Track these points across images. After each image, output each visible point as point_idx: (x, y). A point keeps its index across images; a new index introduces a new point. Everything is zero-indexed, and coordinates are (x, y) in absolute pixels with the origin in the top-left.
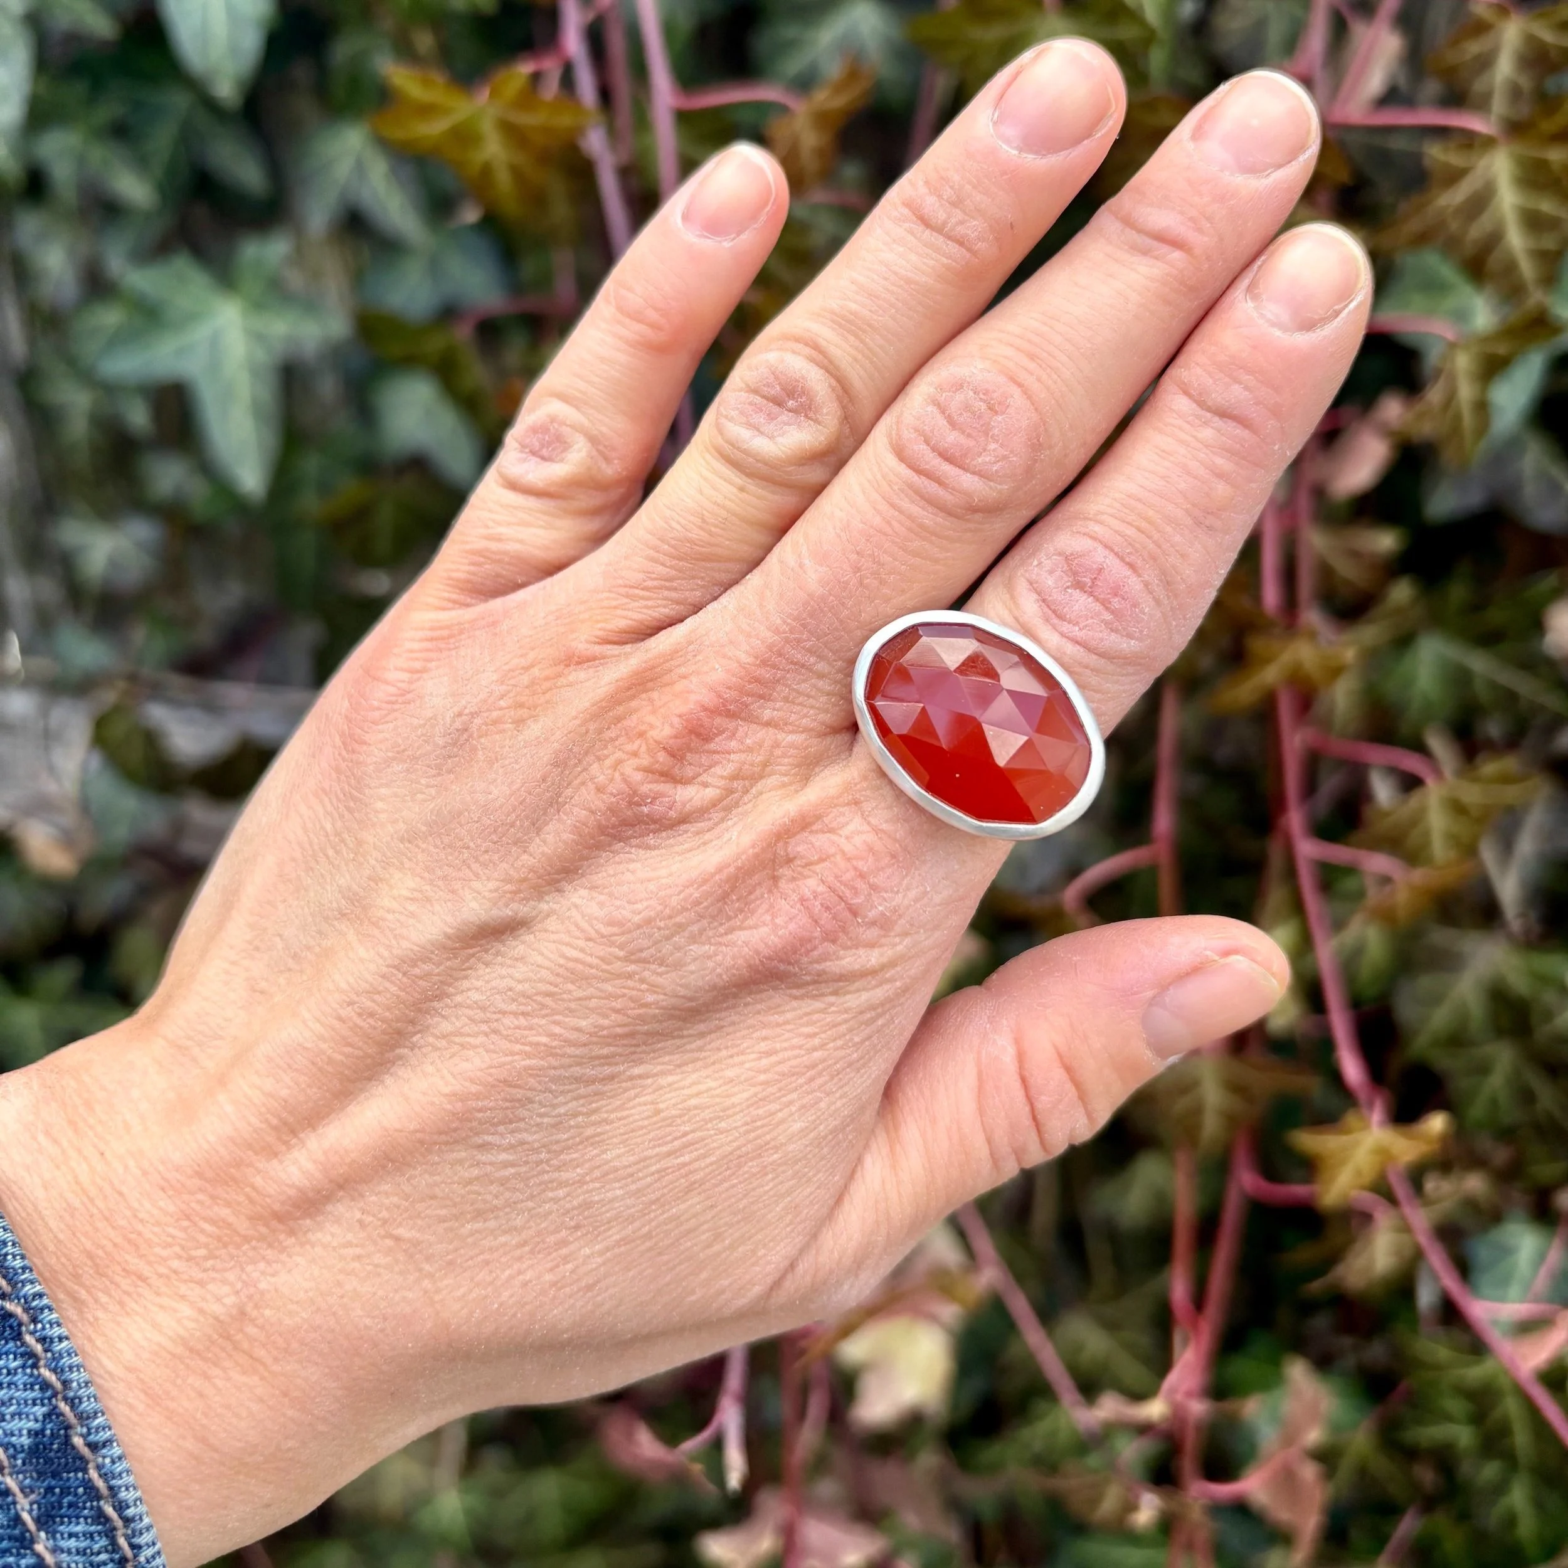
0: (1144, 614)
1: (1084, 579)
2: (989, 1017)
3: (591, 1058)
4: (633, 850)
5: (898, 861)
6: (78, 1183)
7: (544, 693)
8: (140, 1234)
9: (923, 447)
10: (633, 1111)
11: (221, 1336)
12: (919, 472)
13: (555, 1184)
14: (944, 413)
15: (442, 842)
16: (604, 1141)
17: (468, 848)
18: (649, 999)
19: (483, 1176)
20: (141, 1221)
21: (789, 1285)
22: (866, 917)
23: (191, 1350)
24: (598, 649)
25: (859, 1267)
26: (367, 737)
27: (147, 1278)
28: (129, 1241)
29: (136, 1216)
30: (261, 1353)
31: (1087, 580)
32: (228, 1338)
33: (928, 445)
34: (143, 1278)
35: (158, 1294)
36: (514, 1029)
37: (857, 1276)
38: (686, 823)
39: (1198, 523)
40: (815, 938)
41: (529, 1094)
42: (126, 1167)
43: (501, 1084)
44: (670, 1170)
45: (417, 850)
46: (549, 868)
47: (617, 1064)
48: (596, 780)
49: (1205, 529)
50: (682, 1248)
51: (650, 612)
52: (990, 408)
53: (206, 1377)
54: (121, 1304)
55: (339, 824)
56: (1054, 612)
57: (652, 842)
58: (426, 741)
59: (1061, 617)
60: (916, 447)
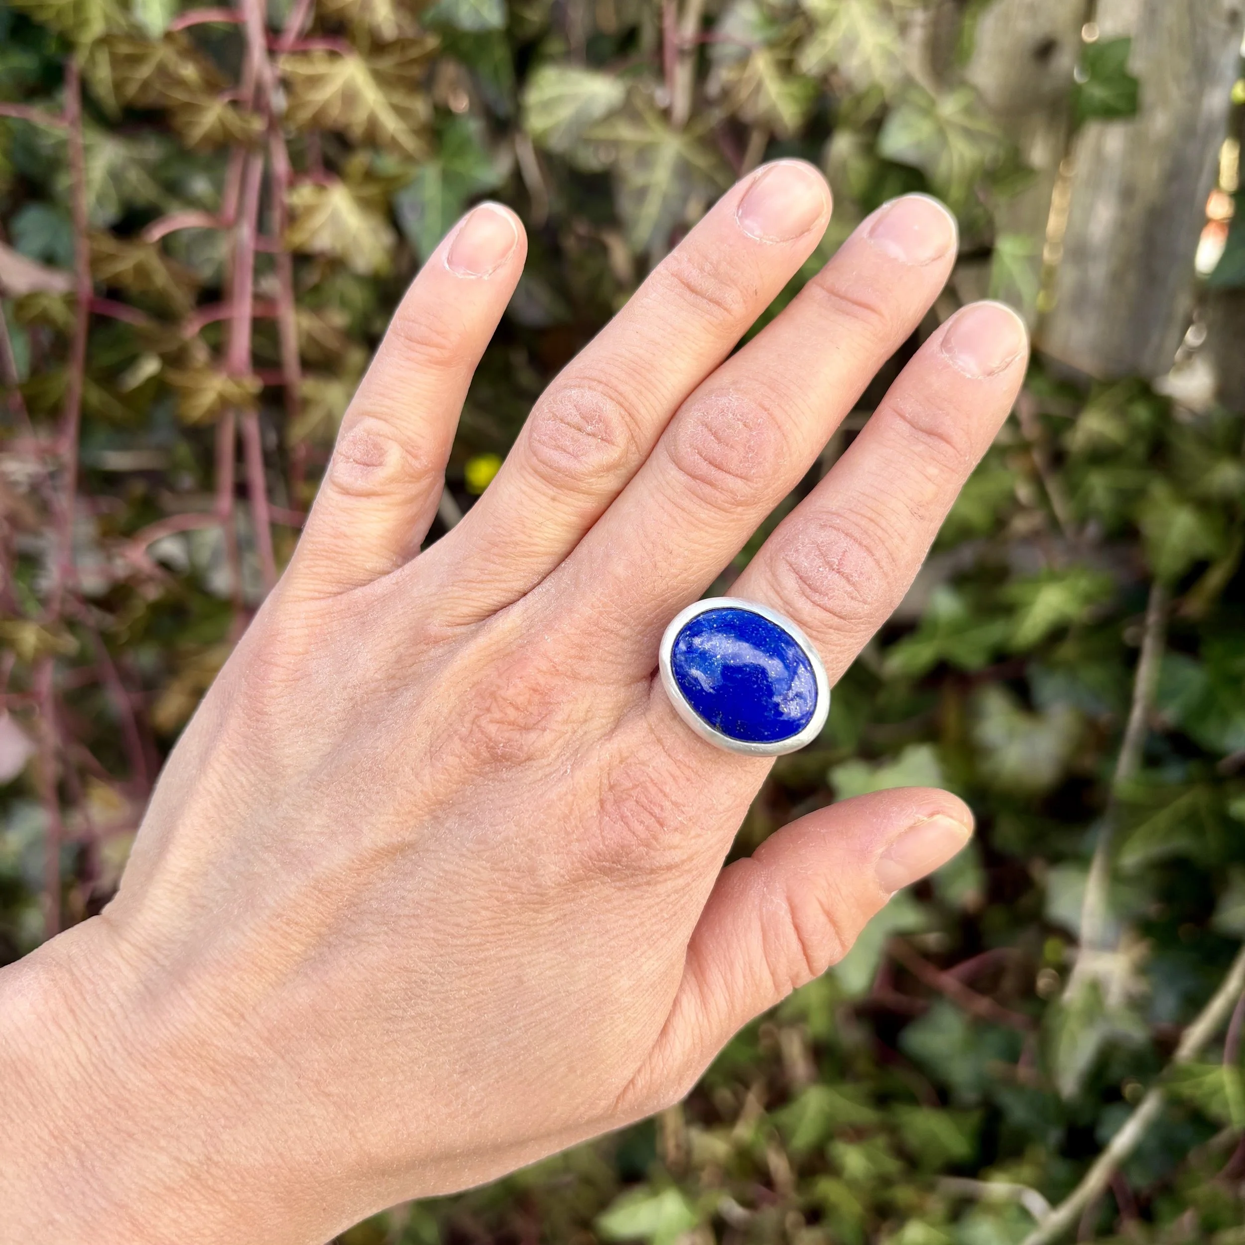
0: (875, 584)
1: (833, 559)
2: (765, 883)
3: (468, 946)
4: (490, 783)
5: (692, 783)
6: (79, 1062)
7: (410, 666)
8: (128, 1101)
9: (697, 457)
10: (503, 984)
11: (191, 1176)
12: (694, 477)
13: (446, 1042)
14: (711, 430)
15: (342, 788)
16: (482, 1007)
17: (363, 790)
18: (510, 898)
19: (391, 1041)
20: (129, 1090)
21: (630, 1096)
22: (670, 826)
23: (168, 1188)
24: (449, 631)
25: (681, 1078)
26: (267, 709)
27: (134, 1134)
28: (120, 1107)
29: (124, 1087)
30: (223, 1187)
31: (836, 560)
32: (198, 1178)
33: (701, 456)
34: (131, 1135)
35: (142, 1147)
36: (408, 928)
37: (679, 1084)
38: (531, 760)
39: (913, 514)
40: (633, 845)
41: (423, 977)
42: (114, 1049)
43: (402, 971)
44: (533, 1024)
45: (323, 795)
46: (427, 802)
47: (488, 949)
48: (459, 732)
49: (918, 518)
50: (546, 1079)
51: (486, 600)
52: (745, 426)
53: (181, 1209)
54: (113, 1155)
55: (252, 777)
56: (809, 586)
57: (505, 776)
58: (319, 710)
59: (815, 590)
60: (692, 458)
